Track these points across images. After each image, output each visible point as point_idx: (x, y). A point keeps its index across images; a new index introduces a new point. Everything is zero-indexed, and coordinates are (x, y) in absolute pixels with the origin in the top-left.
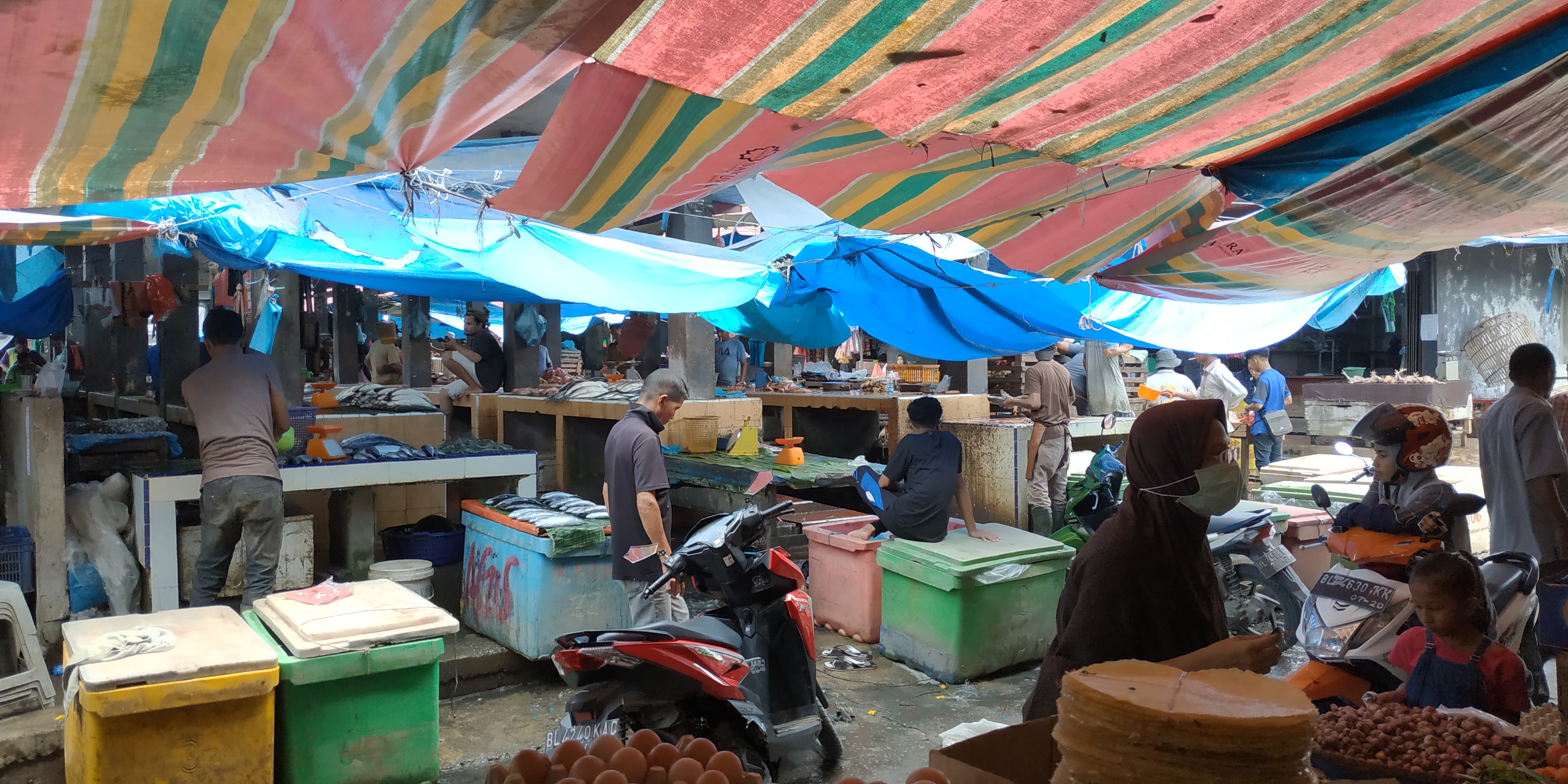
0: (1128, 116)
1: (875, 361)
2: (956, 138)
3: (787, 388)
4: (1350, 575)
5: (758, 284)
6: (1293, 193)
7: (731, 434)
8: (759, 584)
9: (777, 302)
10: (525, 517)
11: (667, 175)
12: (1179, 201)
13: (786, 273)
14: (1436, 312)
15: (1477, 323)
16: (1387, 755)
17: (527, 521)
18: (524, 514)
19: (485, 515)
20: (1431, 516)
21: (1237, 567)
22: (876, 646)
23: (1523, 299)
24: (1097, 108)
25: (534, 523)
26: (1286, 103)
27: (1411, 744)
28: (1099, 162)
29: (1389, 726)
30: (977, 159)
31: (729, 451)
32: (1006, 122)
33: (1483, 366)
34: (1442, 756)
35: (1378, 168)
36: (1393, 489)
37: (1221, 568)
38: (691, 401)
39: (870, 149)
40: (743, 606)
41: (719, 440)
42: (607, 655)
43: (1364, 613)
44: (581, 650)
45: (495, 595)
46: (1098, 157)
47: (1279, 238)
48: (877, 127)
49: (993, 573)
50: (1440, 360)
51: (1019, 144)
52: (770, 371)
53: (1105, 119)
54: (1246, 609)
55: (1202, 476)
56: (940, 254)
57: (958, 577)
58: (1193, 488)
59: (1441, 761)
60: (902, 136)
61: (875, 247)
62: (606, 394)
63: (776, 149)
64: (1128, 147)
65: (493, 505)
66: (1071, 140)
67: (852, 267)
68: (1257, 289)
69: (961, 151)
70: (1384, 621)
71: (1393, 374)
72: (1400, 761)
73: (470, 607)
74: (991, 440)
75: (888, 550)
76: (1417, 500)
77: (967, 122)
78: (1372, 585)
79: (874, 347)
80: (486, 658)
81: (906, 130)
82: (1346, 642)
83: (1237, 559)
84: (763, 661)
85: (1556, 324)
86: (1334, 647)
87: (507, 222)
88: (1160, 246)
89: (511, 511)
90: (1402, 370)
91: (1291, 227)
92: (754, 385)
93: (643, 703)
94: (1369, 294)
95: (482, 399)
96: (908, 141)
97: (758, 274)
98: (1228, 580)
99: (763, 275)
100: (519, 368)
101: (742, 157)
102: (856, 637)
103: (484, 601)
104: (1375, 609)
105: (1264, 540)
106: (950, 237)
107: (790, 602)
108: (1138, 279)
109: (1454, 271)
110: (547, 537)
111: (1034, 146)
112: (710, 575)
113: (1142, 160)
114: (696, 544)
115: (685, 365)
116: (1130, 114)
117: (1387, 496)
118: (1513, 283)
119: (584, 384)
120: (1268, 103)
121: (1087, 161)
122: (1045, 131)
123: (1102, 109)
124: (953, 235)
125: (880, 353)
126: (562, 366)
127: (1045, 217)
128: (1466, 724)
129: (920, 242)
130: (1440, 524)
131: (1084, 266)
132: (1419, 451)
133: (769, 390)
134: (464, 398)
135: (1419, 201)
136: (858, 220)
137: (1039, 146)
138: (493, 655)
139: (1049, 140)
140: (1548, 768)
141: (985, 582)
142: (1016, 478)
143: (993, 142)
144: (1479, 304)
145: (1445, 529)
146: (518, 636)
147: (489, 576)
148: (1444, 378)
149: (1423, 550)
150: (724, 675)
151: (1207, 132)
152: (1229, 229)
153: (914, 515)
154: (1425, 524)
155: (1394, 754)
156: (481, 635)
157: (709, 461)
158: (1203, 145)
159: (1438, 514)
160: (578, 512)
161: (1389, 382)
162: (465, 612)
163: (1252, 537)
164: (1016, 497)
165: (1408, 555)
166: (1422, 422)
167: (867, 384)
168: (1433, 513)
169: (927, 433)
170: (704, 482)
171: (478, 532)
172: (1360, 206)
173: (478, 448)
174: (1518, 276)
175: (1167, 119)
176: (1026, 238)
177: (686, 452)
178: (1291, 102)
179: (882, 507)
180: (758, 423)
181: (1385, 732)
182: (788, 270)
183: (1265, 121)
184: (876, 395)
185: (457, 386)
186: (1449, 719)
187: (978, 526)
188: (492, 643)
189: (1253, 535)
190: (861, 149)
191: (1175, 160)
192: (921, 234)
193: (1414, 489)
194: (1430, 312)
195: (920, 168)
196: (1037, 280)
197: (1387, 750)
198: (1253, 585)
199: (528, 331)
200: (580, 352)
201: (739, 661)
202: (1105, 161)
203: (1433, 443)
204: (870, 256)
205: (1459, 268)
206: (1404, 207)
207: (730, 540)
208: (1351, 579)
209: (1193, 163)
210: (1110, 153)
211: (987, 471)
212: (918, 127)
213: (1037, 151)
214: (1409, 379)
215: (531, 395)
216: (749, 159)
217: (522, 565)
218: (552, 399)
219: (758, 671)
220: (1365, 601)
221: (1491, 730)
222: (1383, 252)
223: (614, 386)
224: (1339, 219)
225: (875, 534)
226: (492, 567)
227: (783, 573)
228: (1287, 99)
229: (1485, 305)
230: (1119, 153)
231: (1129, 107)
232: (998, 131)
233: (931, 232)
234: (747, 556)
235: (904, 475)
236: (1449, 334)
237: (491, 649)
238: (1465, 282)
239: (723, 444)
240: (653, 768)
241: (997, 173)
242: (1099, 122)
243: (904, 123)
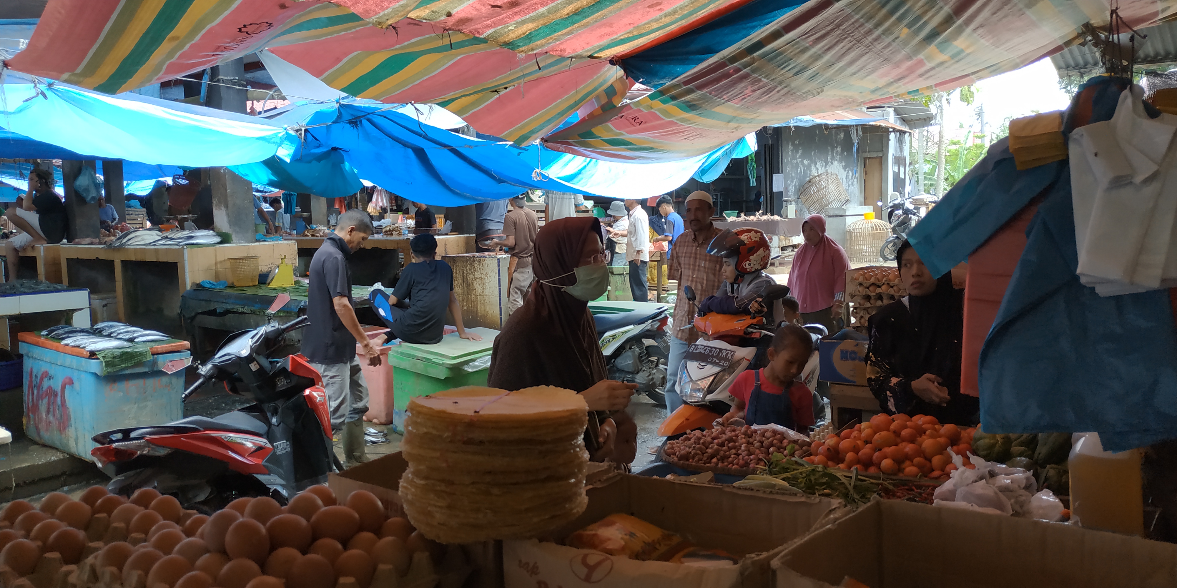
0: (548, 13)
1: (399, 213)
2: (420, 23)
3: (322, 234)
4: (708, 345)
5: (276, 143)
6: (673, 79)
7: (271, 270)
8: (282, 384)
9: (297, 158)
10: (77, 343)
11: (174, 44)
12: (596, 84)
13: (301, 134)
14: (782, 173)
15: (808, 179)
16: (718, 460)
17: (78, 347)
18: (75, 341)
19: (41, 344)
20: (756, 301)
21: (647, 348)
22: (391, 426)
23: (836, 163)
24: (525, 6)
25: (84, 348)
26: (660, 10)
27: (733, 451)
28: (532, 50)
29: (720, 440)
30: (438, 43)
31: (269, 284)
32: (457, 12)
33: (811, 209)
34: (752, 457)
35: (728, 63)
36: (736, 286)
37: (637, 350)
38: (234, 245)
39: (354, 30)
40: (269, 402)
41: (260, 275)
42: (139, 447)
43: (716, 369)
44: (114, 445)
45: (54, 411)
46: (532, 45)
47: (666, 113)
48: (353, 10)
49: (476, 363)
50: (784, 203)
51: (470, 32)
52: (309, 221)
53: (532, 15)
54: (654, 376)
55: (580, 272)
56: (422, 119)
57: (448, 368)
58: (572, 280)
59: (751, 461)
60: (374, 19)
61: (372, 113)
62: (158, 240)
63: (270, 25)
64: (551, 38)
65: (47, 335)
66: (509, 31)
67: (355, 130)
68: (655, 151)
69: (427, 36)
70: (729, 374)
71: (755, 215)
72: (726, 464)
73: (32, 423)
74: (482, 268)
75: (397, 352)
76: (750, 291)
77: (427, 11)
78: (721, 350)
79: (399, 203)
80: (50, 464)
81: (377, 13)
82: (705, 390)
83: (648, 342)
84: (288, 443)
85: (856, 180)
86: (698, 394)
87: (33, 85)
88: (587, 118)
89: (63, 339)
90: (760, 212)
91: (674, 105)
92: (295, 232)
93: (178, 484)
94: (734, 156)
95: (46, 249)
96: (380, 23)
97: (276, 135)
98: (642, 357)
99: (280, 135)
100: (79, 222)
101: (240, 30)
102: (375, 421)
103: (44, 416)
104: (723, 366)
105: (664, 328)
106: (431, 107)
107: (308, 396)
108: (574, 143)
109: (793, 144)
110: (98, 359)
111: (482, 34)
112: (240, 380)
113: (564, 50)
114: (225, 355)
115: (228, 215)
116: (549, 12)
117: (732, 292)
118: (830, 153)
119: (138, 233)
120: (648, 9)
121: (523, 48)
122: (488, 22)
123: (529, 7)
124: (433, 105)
125: (404, 207)
126: (128, 222)
127: (502, 93)
128: (768, 434)
129: (408, 110)
130: (761, 306)
131: (533, 132)
132: (749, 260)
133: (307, 236)
134: (29, 249)
135: (756, 87)
136: (353, 89)
137: (486, 34)
138: (54, 461)
139: (493, 30)
140: (812, 457)
141: (470, 370)
142: (500, 295)
143: (450, 29)
144: (809, 167)
145: (765, 309)
146: (76, 444)
147: (46, 395)
148: (787, 217)
149: (752, 324)
150: (250, 455)
151: (607, 30)
152: (632, 106)
153: (415, 325)
154: (753, 306)
155: (723, 459)
156: (45, 446)
157: (250, 292)
158: (605, 41)
159: (761, 300)
160: (127, 337)
161: (753, 220)
162: (27, 427)
163: (656, 326)
164: (501, 309)
165: (743, 328)
166: (750, 240)
167: (388, 229)
168: (758, 299)
169: (425, 261)
170: (246, 309)
171: (35, 358)
172: (718, 90)
173: (33, 288)
174: (833, 148)
175: (577, 18)
176: (488, 110)
177: (232, 287)
178: (664, 10)
179: (391, 319)
180: (294, 260)
181: (718, 445)
182: (303, 132)
183: (648, 23)
184: (395, 237)
185: (20, 239)
186: (759, 432)
187: (467, 330)
188: (54, 451)
189: (657, 325)
190: (346, 30)
191: (588, 51)
192: (407, 104)
193: (749, 285)
194: (779, 173)
195: (397, 49)
196: (501, 143)
197: (718, 457)
198: (658, 360)
199: (87, 190)
200: (145, 210)
201: (263, 444)
202: (536, 49)
203: (758, 253)
204: (369, 120)
205: (797, 142)
206: (746, 92)
207: (256, 350)
208: (709, 347)
209: (602, 54)
210: (539, 42)
211: (479, 291)
212: (386, 12)
213: (485, 38)
214: (765, 217)
215: (91, 244)
216: (247, 33)
217: (76, 384)
218: (110, 247)
219: (284, 452)
220: (717, 361)
221: (783, 436)
222: (736, 125)
223: (165, 235)
224: (704, 99)
225: (387, 341)
226: (50, 388)
227: (301, 373)
228: (661, 7)
229: (813, 167)
230: (545, 42)
231: (548, 6)
232: (451, 21)
233: (414, 103)
234: (271, 362)
235: (409, 295)
236: (791, 187)
237: (53, 456)
238: (800, 151)
239: (264, 279)
240: (96, 516)
241: (457, 56)
242: (527, 17)
243: (373, 7)
